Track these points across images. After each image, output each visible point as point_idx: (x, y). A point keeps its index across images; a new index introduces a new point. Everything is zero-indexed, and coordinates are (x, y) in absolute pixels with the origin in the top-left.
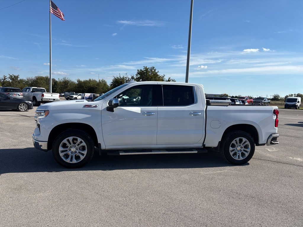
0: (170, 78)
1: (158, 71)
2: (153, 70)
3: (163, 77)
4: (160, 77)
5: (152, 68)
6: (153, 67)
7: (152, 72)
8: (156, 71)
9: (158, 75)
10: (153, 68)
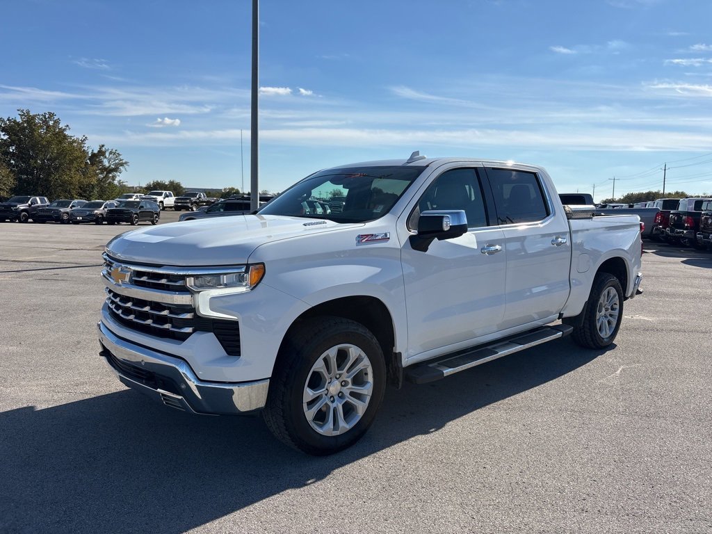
0: (103, 146)
1: (67, 126)
2: (51, 123)
3: (83, 141)
4: (74, 141)
5: (47, 116)
6: (50, 113)
7: (48, 127)
8: (62, 125)
9: (65, 136)
10: (51, 115)
